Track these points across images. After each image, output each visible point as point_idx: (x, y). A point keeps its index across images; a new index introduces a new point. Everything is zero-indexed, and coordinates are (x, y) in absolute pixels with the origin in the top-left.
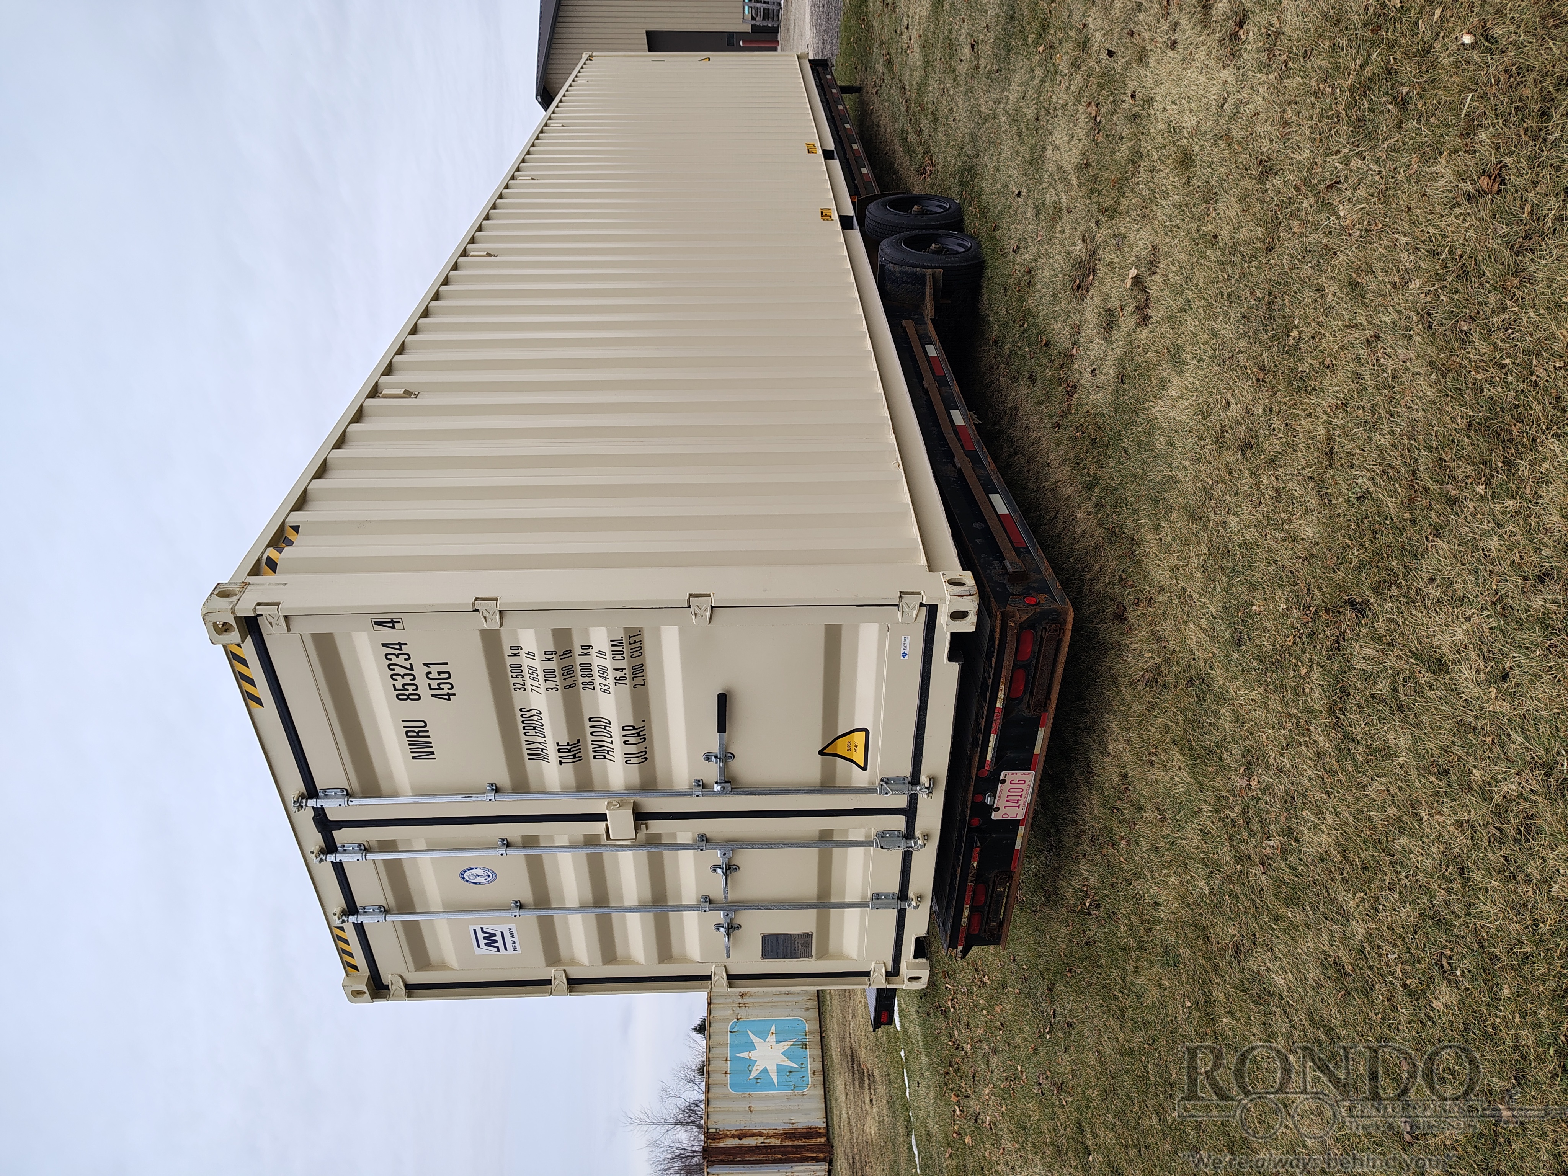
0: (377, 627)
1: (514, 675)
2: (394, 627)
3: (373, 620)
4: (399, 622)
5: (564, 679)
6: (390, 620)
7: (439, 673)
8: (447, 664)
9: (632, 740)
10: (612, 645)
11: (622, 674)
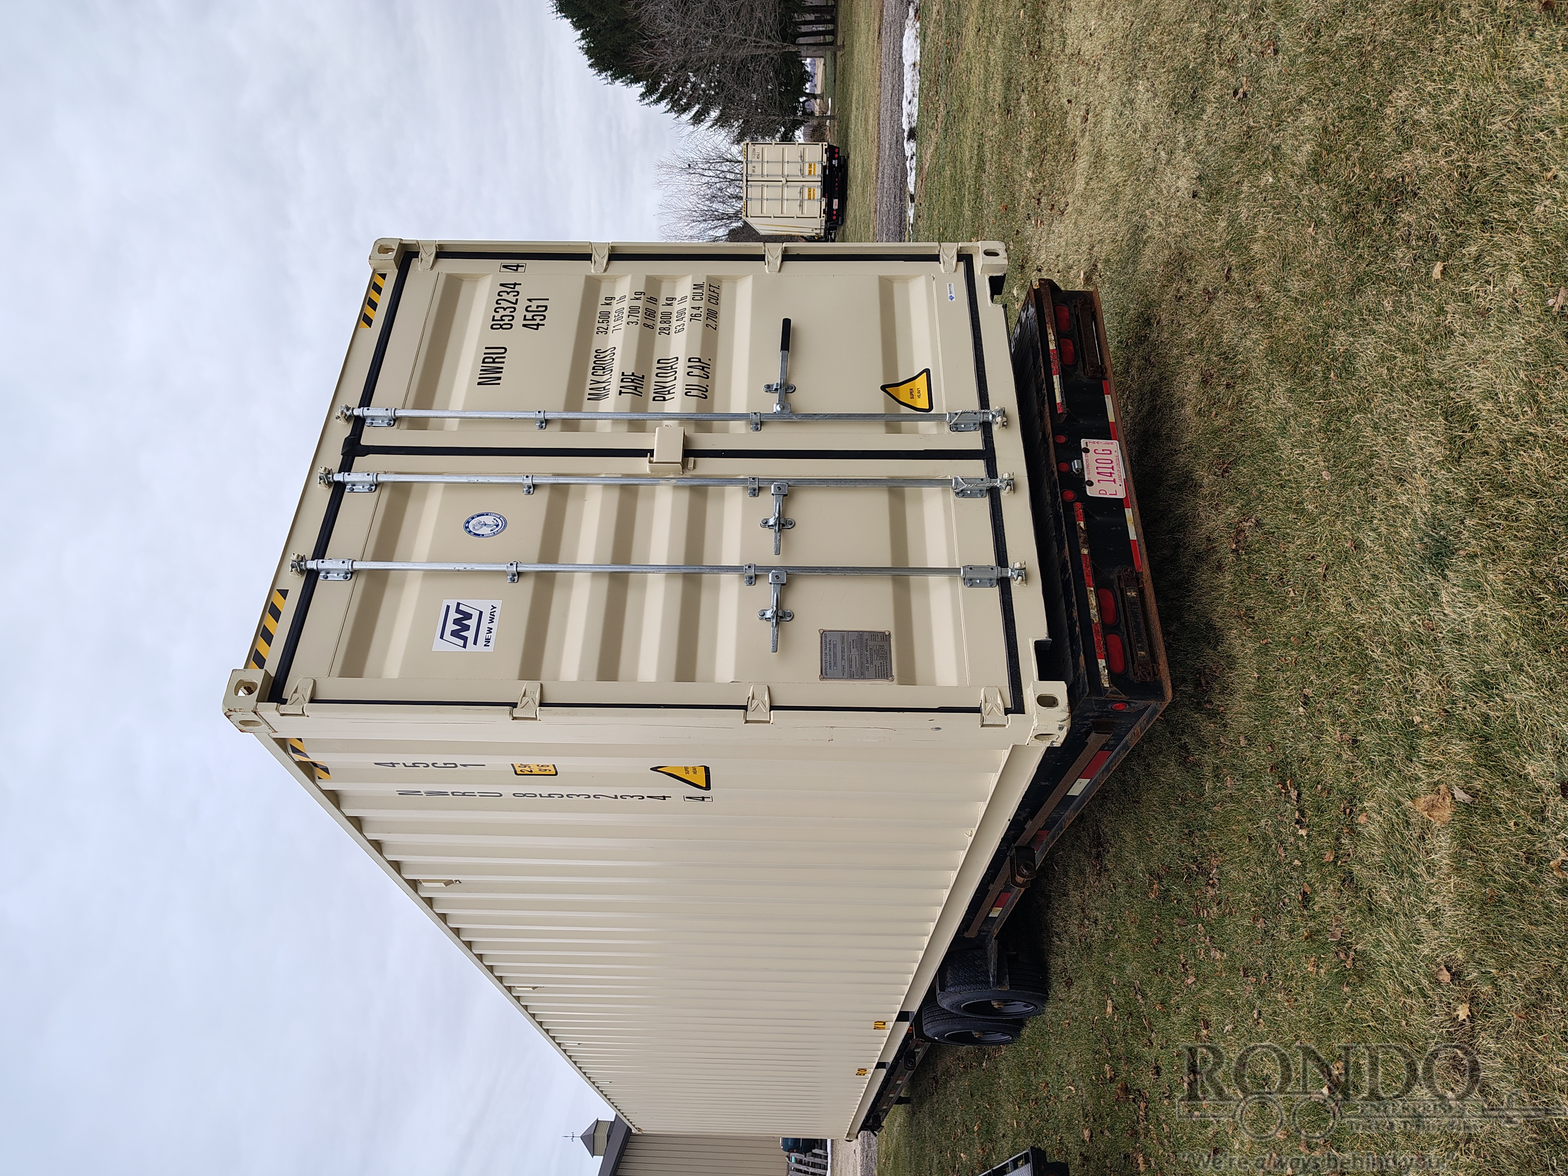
1: (601, 320)
2: (517, 270)
3: (503, 265)
4: (523, 266)
5: (646, 318)
6: (516, 264)
7: (538, 307)
8: (548, 299)
9: (696, 372)
10: (694, 288)
11: (698, 312)
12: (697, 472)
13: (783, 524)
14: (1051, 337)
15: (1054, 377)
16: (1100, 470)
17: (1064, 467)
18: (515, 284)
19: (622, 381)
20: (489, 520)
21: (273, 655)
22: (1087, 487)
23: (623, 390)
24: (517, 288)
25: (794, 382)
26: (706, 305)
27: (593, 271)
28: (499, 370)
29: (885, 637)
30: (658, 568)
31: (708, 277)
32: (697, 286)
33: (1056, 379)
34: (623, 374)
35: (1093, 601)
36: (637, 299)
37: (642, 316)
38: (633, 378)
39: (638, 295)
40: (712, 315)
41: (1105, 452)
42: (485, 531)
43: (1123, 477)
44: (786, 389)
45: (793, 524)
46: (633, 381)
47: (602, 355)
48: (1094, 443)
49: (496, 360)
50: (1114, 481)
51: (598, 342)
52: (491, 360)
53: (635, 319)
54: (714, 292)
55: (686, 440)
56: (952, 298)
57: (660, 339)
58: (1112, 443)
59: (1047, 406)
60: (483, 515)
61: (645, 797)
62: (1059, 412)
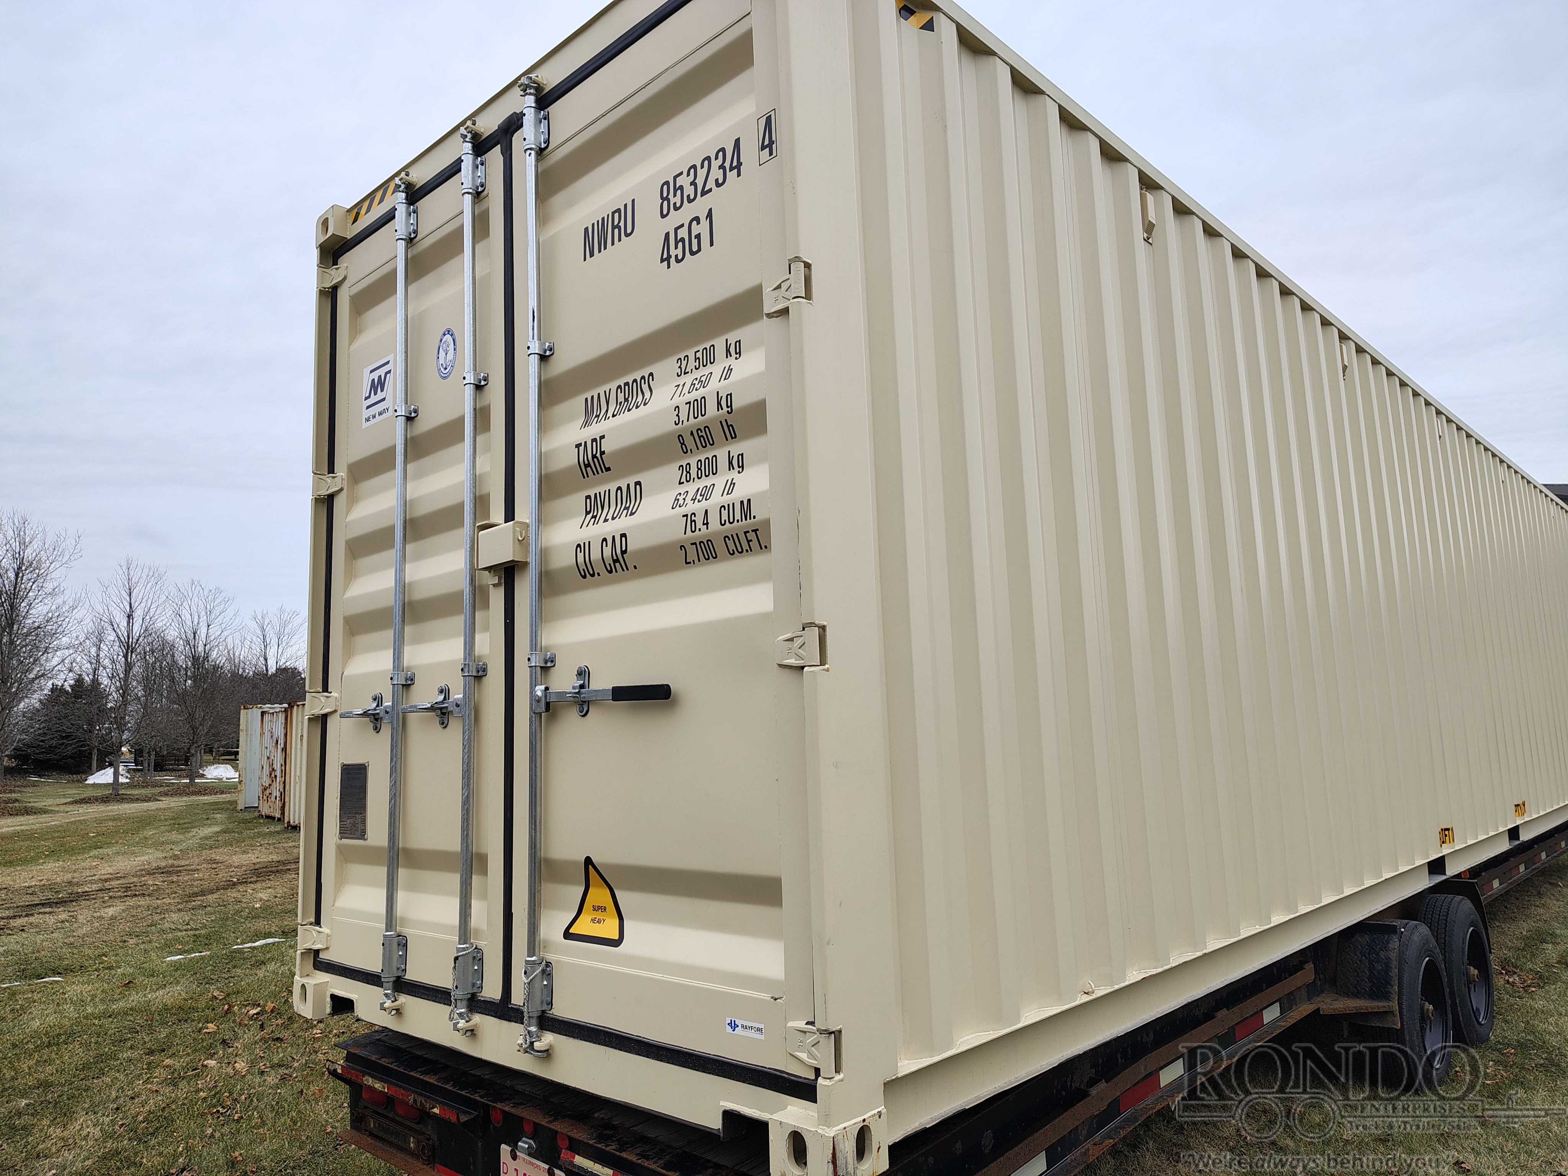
0: (763, 121)
1: (699, 355)
2: (763, 148)
3: (772, 113)
4: (771, 154)
5: (692, 433)
6: (774, 139)
7: (698, 237)
8: (712, 244)
9: (607, 551)
10: (742, 502)
11: (699, 524)
12: (490, 591)
13: (443, 717)
18: (738, 166)
19: (594, 440)
20: (450, 356)
21: (366, 221)
22: (509, 1149)
23: (582, 448)
24: (732, 175)
25: (591, 713)
28: (602, 245)
29: (362, 835)
31: (767, 523)
32: (746, 507)
36: (719, 403)
37: (692, 426)
38: (598, 455)
39: (725, 401)
40: (702, 551)
44: (583, 701)
45: (443, 725)
46: (594, 456)
47: (645, 387)
49: (616, 231)
51: (666, 368)
52: (616, 222)
53: (683, 416)
54: (749, 541)
56: (733, 1026)
57: (672, 471)
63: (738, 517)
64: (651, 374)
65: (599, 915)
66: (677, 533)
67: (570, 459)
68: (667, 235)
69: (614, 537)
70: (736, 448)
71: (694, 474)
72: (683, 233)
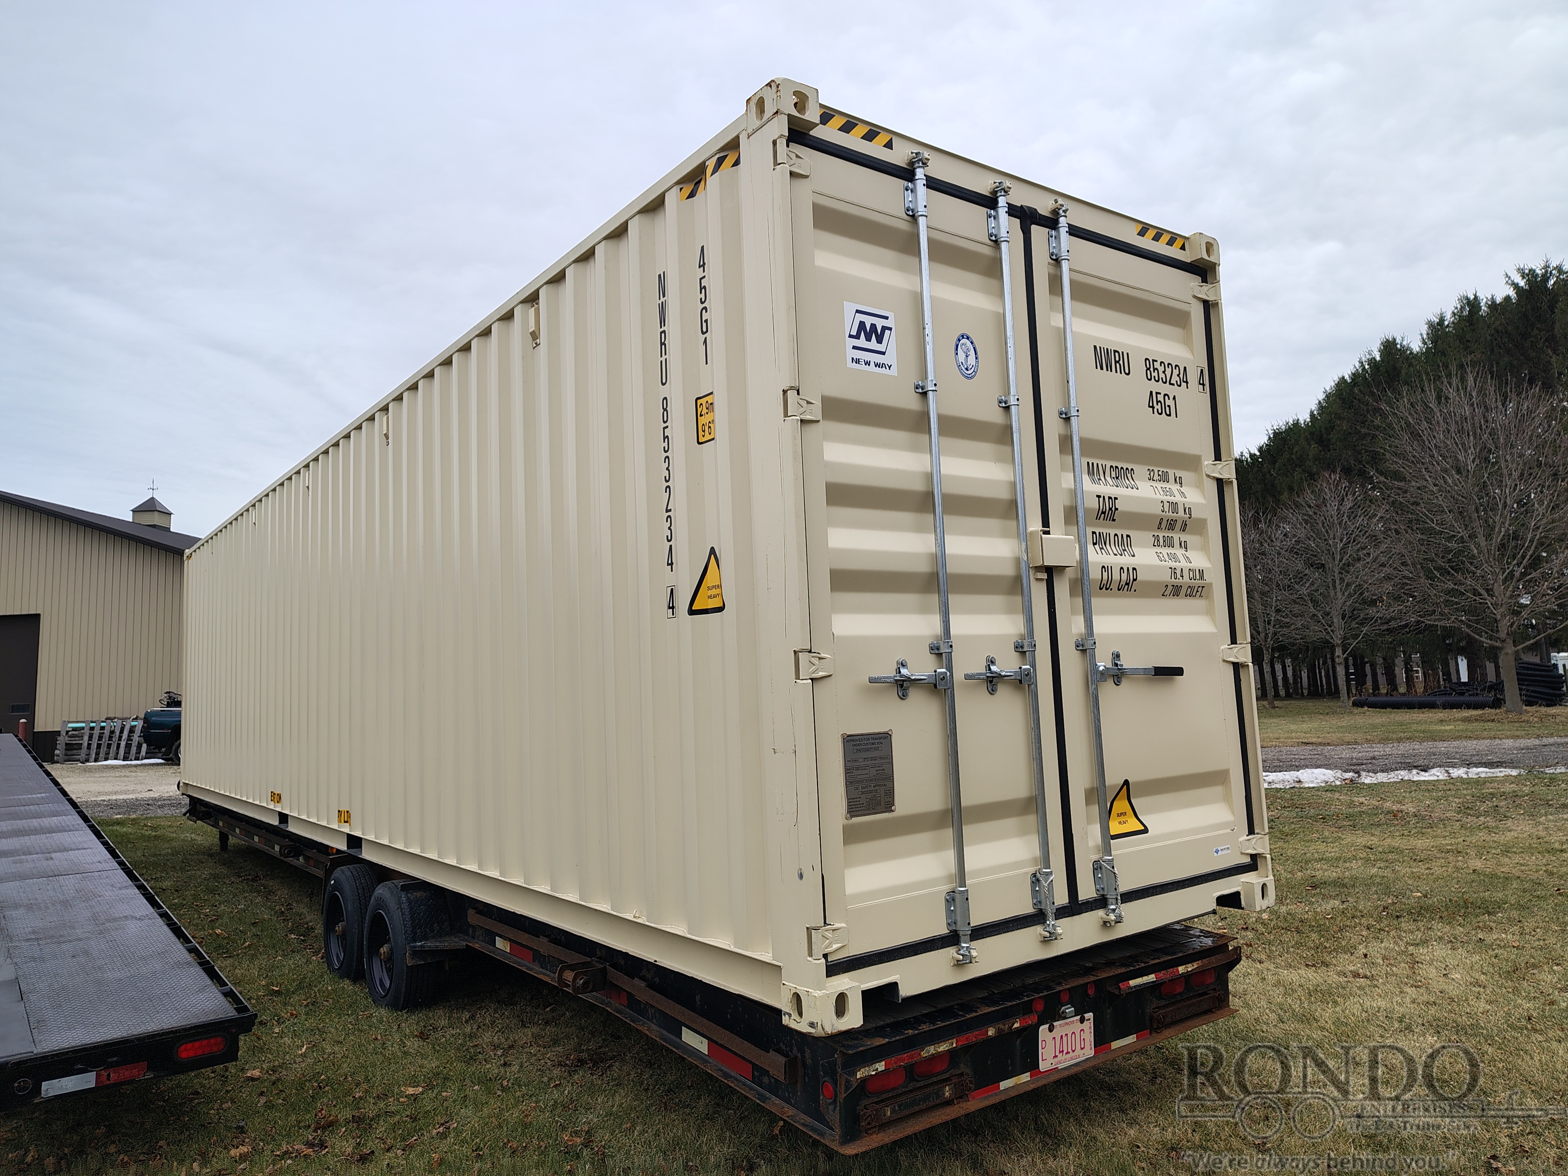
1: (1159, 473)
5: (1168, 520)
7: (1169, 406)
9: (1124, 576)
11: (1179, 576)
12: (1033, 583)
13: (992, 681)
14: (1190, 968)
15: (1153, 976)
16: (1065, 1038)
17: (1065, 997)
18: (1187, 382)
19: (1110, 498)
20: (972, 360)
21: (829, 133)
22: (1047, 1026)
23: (1101, 499)
24: (1184, 385)
25: (1124, 683)
26: (1186, 583)
27: (1206, 463)
28: (1109, 368)
29: (888, 805)
30: (941, 544)
31: (1211, 584)
32: (1201, 572)
33: (1152, 978)
34: (1116, 498)
35: (943, 1047)
36: (1185, 510)
37: (1170, 516)
38: (1113, 509)
39: (1188, 510)
40: (1176, 591)
41: (1082, 1042)
42: (961, 356)
43: (1060, 1066)
44: (1117, 674)
45: (992, 691)
46: (1110, 509)
47: (1129, 476)
48: (1090, 1028)
49: (1118, 365)
50: (1056, 1056)
51: (1141, 470)
52: (1117, 359)
53: (1166, 509)
54: (1197, 591)
55: (1061, 569)
56: (1217, 852)
57: (1148, 536)
58: (1091, 1049)
59: (1123, 970)
60: (976, 354)
61: (670, 543)
62: (1120, 984)
63: (1198, 578)
64: (1132, 469)
65: (1122, 819)
66: (1166, 577)
67: (1093, 504)
68: (1151, 392)
69: (1128, 568)
70: (1184, 537)
71: (1162, 544)
72: (1160, 398)
